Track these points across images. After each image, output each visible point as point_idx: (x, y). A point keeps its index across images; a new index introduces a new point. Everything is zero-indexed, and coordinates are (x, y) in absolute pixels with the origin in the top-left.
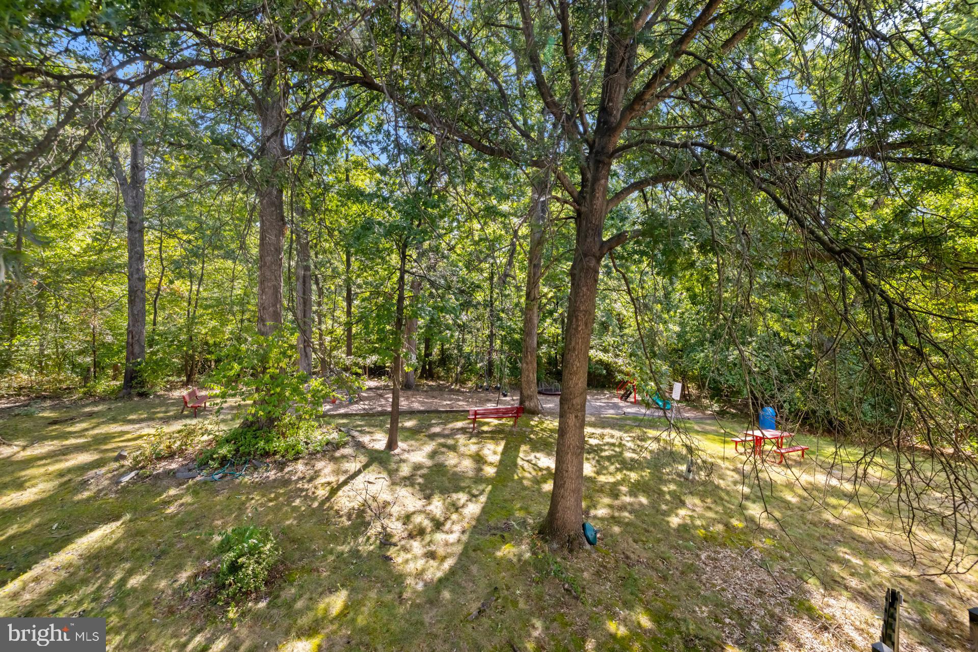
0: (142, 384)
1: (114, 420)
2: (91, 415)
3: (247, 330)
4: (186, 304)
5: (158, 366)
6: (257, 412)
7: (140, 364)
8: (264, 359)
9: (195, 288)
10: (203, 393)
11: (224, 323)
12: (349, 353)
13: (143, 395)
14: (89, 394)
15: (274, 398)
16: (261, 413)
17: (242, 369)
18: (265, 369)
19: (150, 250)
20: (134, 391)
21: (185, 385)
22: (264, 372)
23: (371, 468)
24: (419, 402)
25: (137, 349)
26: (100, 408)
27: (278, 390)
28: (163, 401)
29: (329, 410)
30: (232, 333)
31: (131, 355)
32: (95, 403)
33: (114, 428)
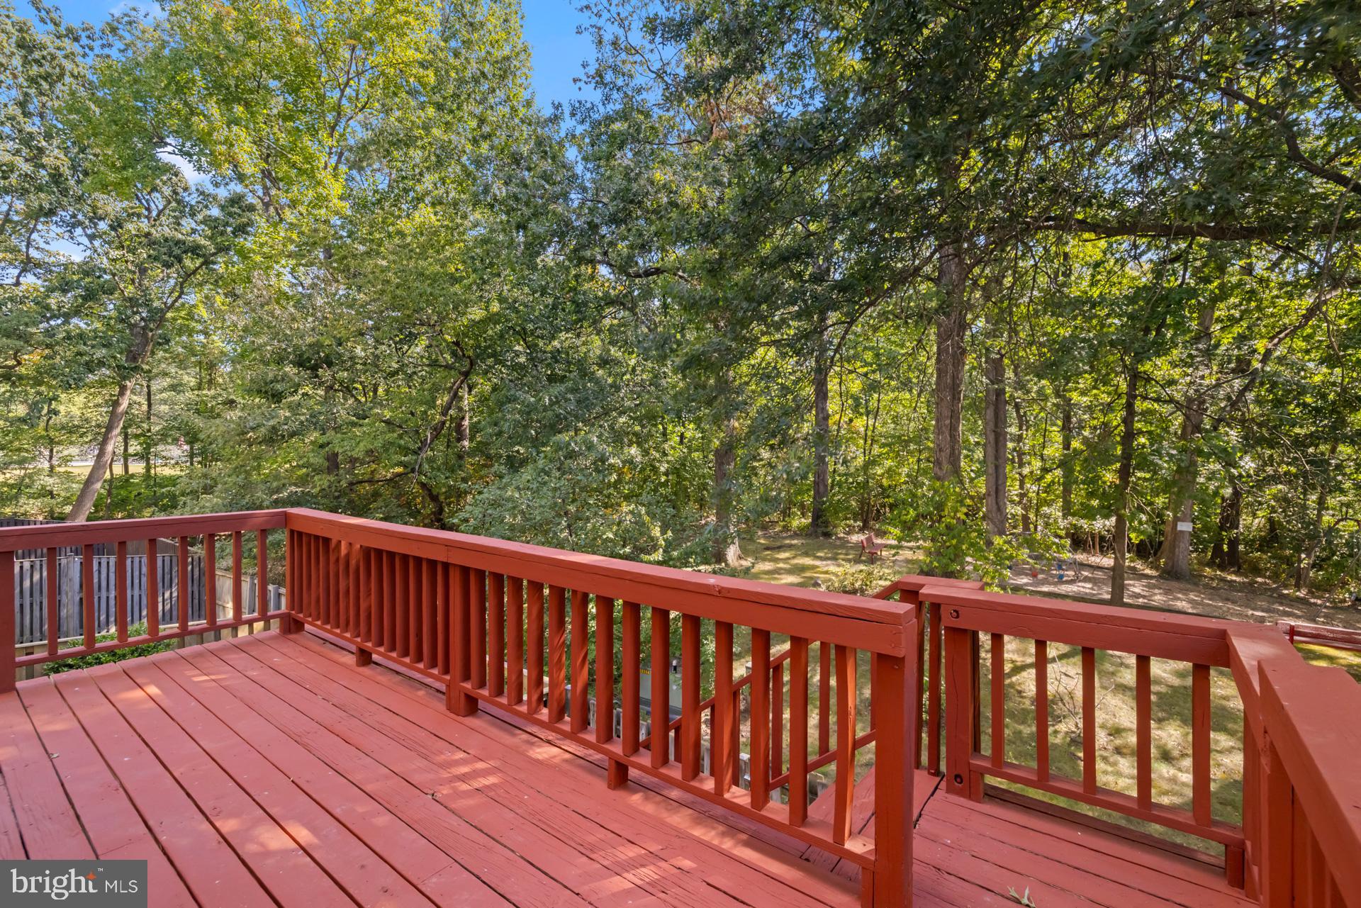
0: (826, 523)
1: (806, 554)
2: (790, 547)
3: (925, 472)
4: (862, 442)
5: (837, 508)
6: (931, 562)
7: (824, 503)
8: (940, 507)
9: (871, 422)
10: (879, 541)
11: (900, 464)
12: (1067, 510)
13: (827, 535)
14: (786, 528)
15: (951, 550)
16: (936, 564)
17: (918, 516)
18: (941, 517)
19: (833, 385)
20: (820, 530)
21: (862, 530)
22: (939, 521)
23: (1072, 660)
24: (1191, 601)
25: (822, 489)
26: (795, 542)
27: (954, 542)
28: (844, 544)
29: (1026, 584)
30: (908, 475)
31: (818, 495)
32: (791, 537)
33: (808, 561)
